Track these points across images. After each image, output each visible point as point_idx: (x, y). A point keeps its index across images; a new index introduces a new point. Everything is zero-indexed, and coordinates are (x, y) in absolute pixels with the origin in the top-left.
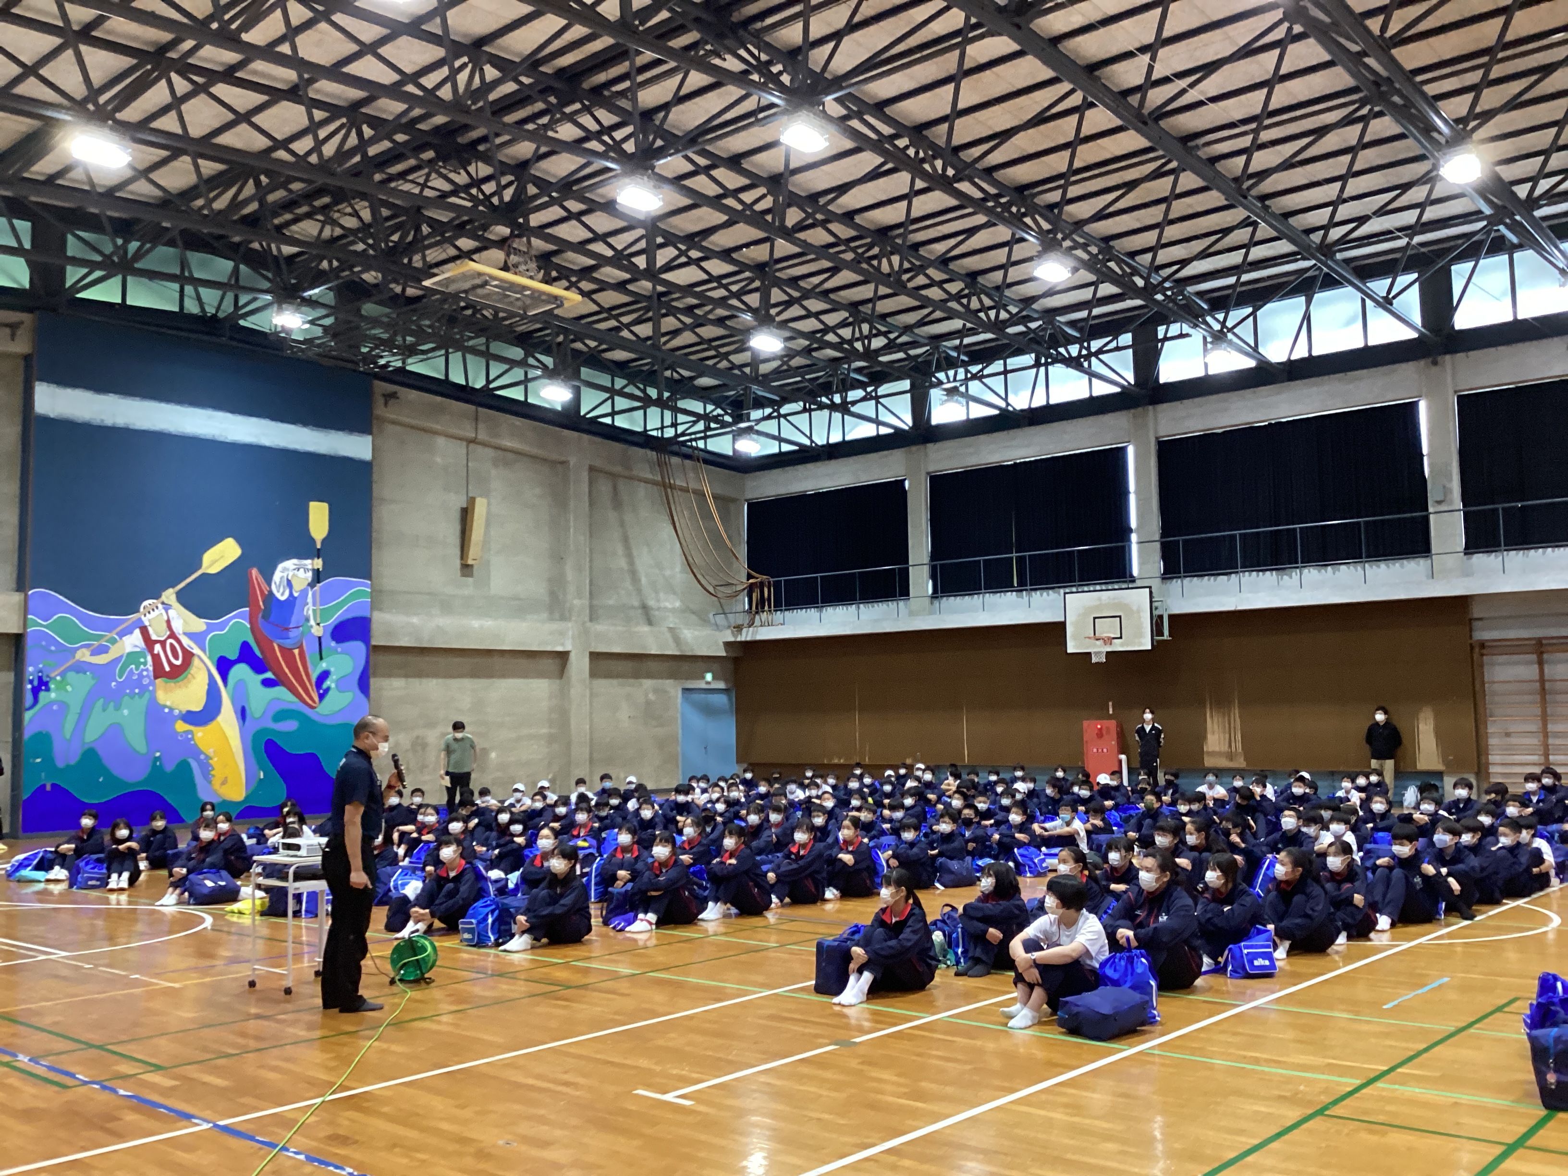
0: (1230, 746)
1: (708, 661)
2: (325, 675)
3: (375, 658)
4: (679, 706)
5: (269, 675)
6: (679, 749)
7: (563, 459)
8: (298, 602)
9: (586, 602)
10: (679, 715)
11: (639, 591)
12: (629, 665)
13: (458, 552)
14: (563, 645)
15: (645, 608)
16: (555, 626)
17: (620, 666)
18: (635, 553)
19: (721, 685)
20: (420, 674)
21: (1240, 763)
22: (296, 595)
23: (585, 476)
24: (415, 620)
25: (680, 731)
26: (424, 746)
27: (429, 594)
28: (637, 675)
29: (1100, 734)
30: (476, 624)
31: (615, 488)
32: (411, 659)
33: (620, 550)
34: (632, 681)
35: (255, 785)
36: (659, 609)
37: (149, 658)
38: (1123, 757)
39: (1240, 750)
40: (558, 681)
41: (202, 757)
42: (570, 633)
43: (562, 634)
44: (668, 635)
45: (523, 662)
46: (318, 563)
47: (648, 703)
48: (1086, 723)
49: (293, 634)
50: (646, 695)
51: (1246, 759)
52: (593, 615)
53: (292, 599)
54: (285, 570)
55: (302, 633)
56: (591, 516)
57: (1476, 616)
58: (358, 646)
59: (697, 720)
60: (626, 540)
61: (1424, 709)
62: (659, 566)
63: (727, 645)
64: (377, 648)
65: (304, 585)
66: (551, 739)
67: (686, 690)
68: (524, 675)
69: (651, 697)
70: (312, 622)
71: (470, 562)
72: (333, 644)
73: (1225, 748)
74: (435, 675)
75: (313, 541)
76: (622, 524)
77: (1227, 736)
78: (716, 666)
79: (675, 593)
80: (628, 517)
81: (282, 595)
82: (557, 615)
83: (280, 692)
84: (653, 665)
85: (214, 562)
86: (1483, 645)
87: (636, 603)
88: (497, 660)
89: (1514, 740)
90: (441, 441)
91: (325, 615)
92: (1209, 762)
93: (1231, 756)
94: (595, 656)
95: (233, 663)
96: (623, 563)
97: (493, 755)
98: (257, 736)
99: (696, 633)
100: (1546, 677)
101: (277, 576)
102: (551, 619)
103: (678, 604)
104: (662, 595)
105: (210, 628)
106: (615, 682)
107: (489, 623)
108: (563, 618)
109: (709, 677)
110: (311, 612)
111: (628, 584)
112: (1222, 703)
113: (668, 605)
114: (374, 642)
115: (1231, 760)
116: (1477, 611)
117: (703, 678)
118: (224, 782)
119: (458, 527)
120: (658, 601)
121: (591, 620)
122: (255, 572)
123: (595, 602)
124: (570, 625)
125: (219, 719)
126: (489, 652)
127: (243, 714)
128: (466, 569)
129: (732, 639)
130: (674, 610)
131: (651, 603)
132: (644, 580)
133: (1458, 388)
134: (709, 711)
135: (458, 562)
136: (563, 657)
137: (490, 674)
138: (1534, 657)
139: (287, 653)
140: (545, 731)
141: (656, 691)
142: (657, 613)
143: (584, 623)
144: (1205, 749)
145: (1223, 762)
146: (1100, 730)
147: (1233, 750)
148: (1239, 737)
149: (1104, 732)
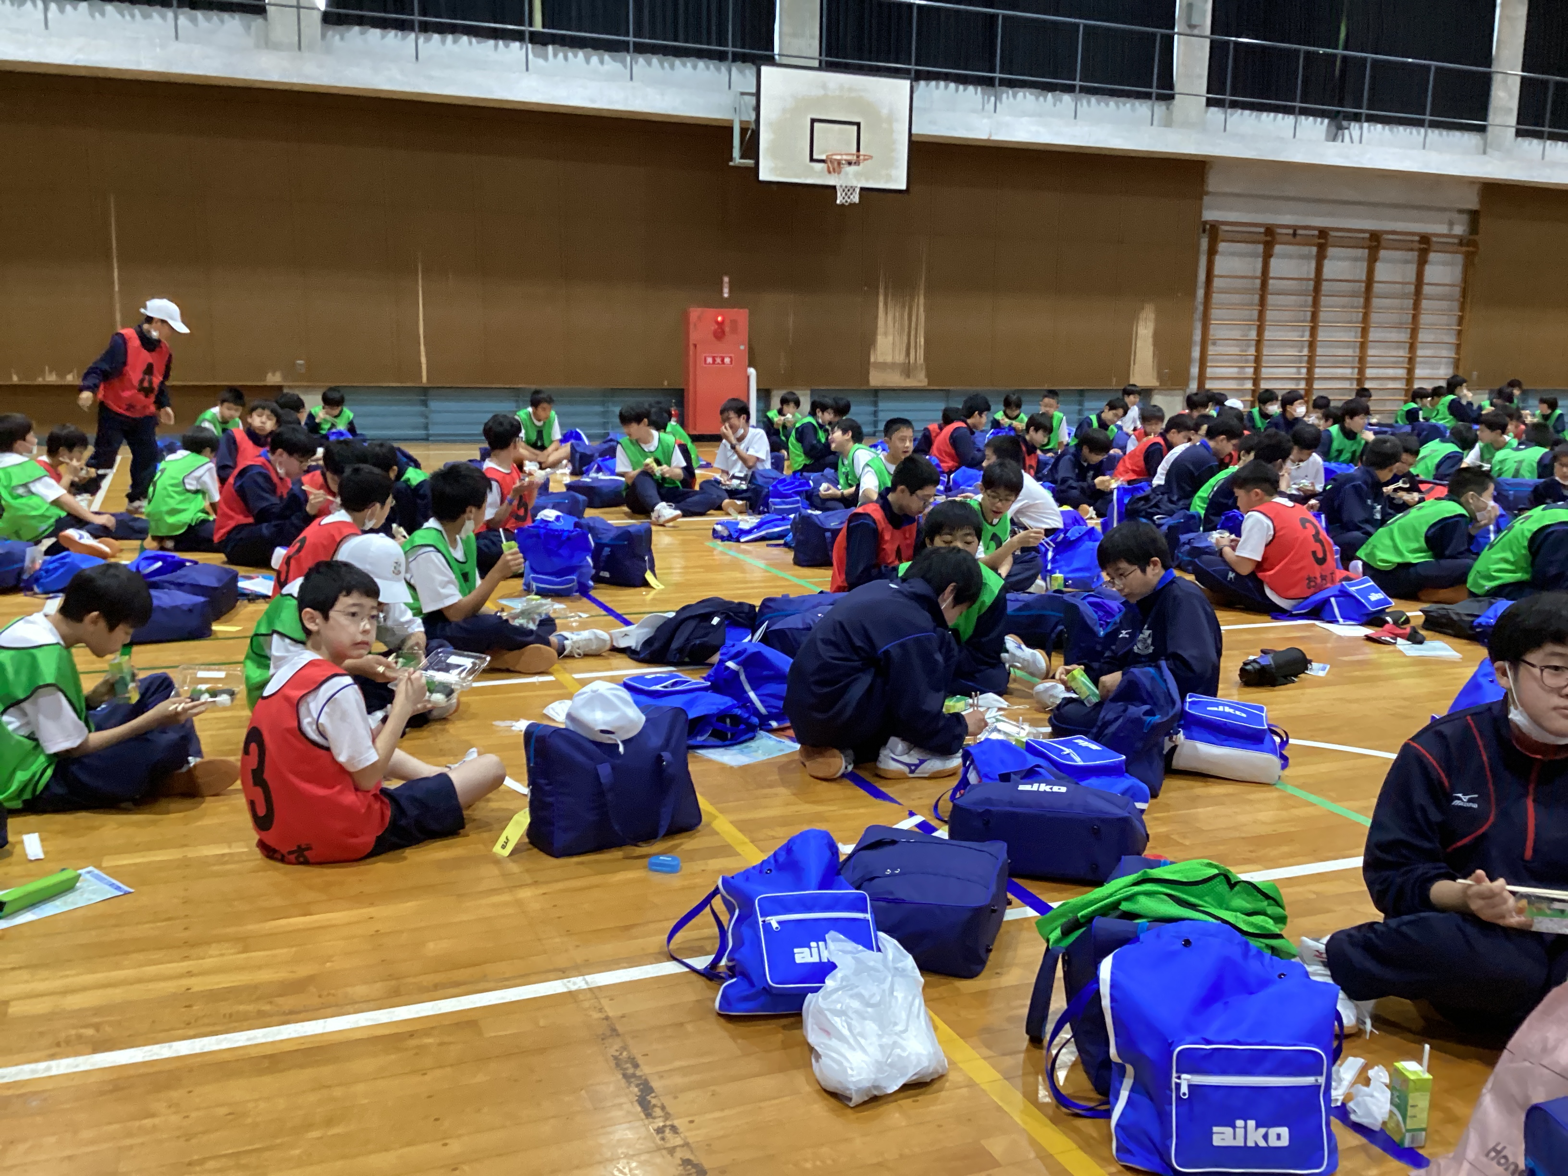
0: (908, 354)
21: (920, 380)
29: (720, 334)
38: (752, 371)
39: (921, 360)
48: (695, 313)
51: (928, 375)
57: (1210, 188)
61: (1147, 307)
73: (900, 358)
77: (905, 338)
86: (1217, 229)
92: (876, 379)
93: (907, 370)
100: (1270, 274)
112: (902, 286)
115: (908, 376)
116: (1214, 183)
138: (1260, 248)
144: (872, 360)
145: (896, 380)
146: (721, 324)
147: (912, 361)
148: (922, 341)
149: (727, 329)
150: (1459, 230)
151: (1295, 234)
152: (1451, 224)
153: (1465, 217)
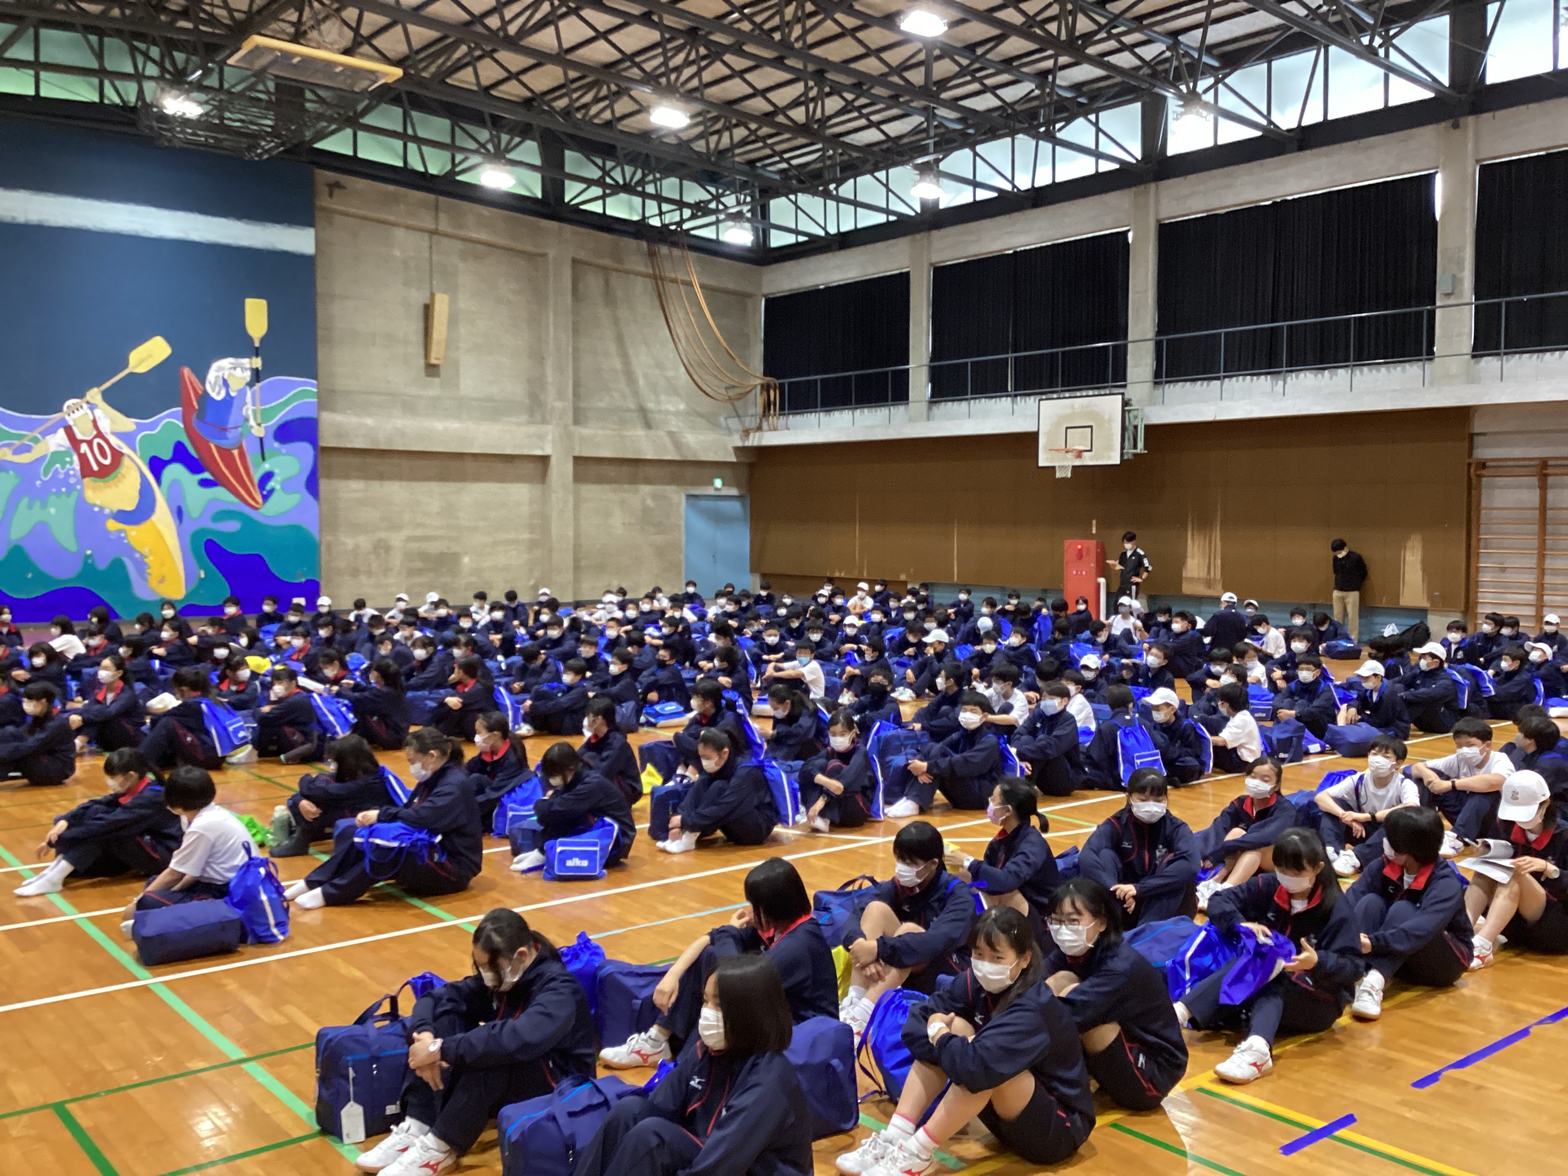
0: (1209, 572)
1: (717, 467)
2: (268, 477)
3: (324, 460)
4: (683, 513)
5: (207, 475)
6: (682, 557)
7: (541, 251)
8: (236, 402)
9: (569, 405)
10: (682, 523)
11: (636, 393)
12: (625, 469)
13: (421, 352)
14: (542, 448)
15: (643, 412)
16: (533, 429)
17: (611, 471)
18: (631, 352)
19: (734, 492)
20: (381, 477)
22: (233, 394)
23: (567, 272)
24: (370, 422)
25: (684, 539)
26: (388, 549)
27: (390, 394)
28: (634, 481)
29: (1080, 555)
30: (439, 425)
31: (607, 282)
32: (370, 460)
33: (613, 348)
34: (626, 486)
35: (195, 583)
36: (660, 411)
37: (76, 458)
38: (1102, 581)
40: (540, 486)
41: (137, 555)
42: (550, 437)
43: (542, 437)
44: (667, 440)
45: (500, 466)
46: (257, 362)
47: (646, 510)
48: (1067, 543)
49: (231, 434)
50: (644, 500)
52: (579, 417)
53: (228, 401)
54: (220, 369)
55: (241, 434)
56: (575, 313)
57: (1476, 430)
58: (305, 448)
59: (702, 526)
60: (620, 339)
61: (1413, 537)
62: (660, 366)
63: (737, 449)
64: (326, 449)
65: (241, 385)
66: (532, 545)
67: (690, 497)
68: (502, 479)
69: (649, 502)
70: (252, 422)
71: (433, 361)
72: (276, 445)
73: (1203, 574)
74: (400, 477)
75: (250, 339)
76: (616, 321)
77: (1207, 560)
78: (728, 472)
79: (678, 395)
80: (623, 313)
81: (218, 395)
82: (538, 418)
83: (220, 492)
84: (651, 471)
85: (142, 361)
86: (1483, 465)
87: (632, 406)
88: (470, 465)
89: (1509, 577)
90: (399, 233)
91: (266, 415)
92: (1187, 589)
93: (1208, 584)
94: (579, 461)
95: (166, 463)
96: (617, 364)
97: (466, 560)
98: (196, 535)
99: (701, 437)
100: (1549, 505)
101: (212, 375)
102: (532, 422)
103: (682, 407)
104: (663, 397)
105: (140, 428)
106: (606, 487)
107: (454, 426)
108: (544, 421)
109: (718, 483)
110: (250, 413)
111: (622, 385)
112: (1204, 524)
113: (671, 408)
114: (323, 443)
115: (1209, 587)
116: (1478, 426)
117: (712, 484)
118: (162, 580)
119: (421, 325)
120: (659, 403)
121: (577, 422)
122: (186, 371)
123: (582, 405)
124: (550, 427)
125: (154, 518)
126: (460, 456)
127: (179, 514)
128: (432, 369)
129: (740, 444)
130: (677, 414)
131: (651, 405)
132: (642, 382)
133: (1482, 156)
134: (719, 519)
135: (422, 362)
136: (544, 460)
137: (461, 477)
138: (1535, 480)
139: (226, 454)
140: (526, 536)
141: (655, 497)
142: (657, 416)
143: (566, 427)
144: (1184, 574)
145: (1201, 590)
146: (1079, 551)
147: (1212, 573)
148: (1219, 562)
149: (1084, 554)
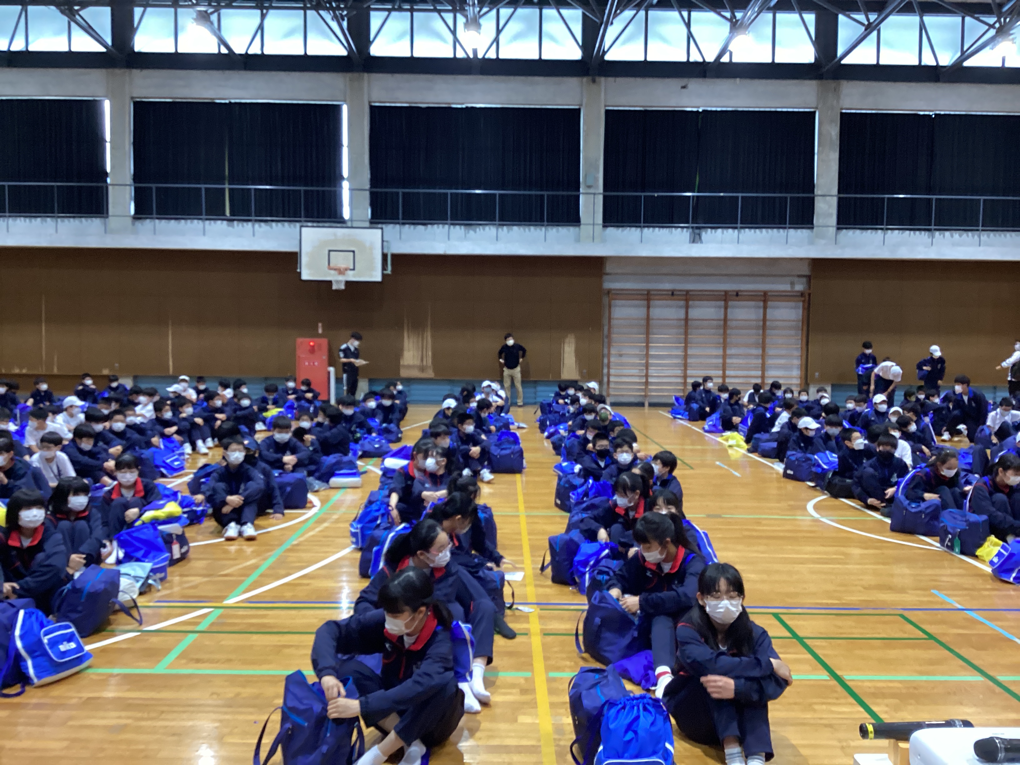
0: (422, 361)
21: (430, 374)
29: (312, 350)
38: (332, 369)
39: (430, 363)
48: (300, 340)
51: (434, 371)
57: (607, 271)
61: (569, 335)
73: (417, 362)
77: (420, 353)
86: (609, 292)
89: (625, 360)
92: (404, 373)
93: (422, 369)
100: (649, 317)
112: (417, 327)
115: (423, 372)
116: (609, 268)
133: (608, 104)
144: (402, 363)
145: (415, 374)
146: (313, 346)
147: (425, 363)
148: (430, 353)
149: (316, 348)
150: (799, 287)
151: (673, 294)
152: (792, 284)
153: (804, 280)
